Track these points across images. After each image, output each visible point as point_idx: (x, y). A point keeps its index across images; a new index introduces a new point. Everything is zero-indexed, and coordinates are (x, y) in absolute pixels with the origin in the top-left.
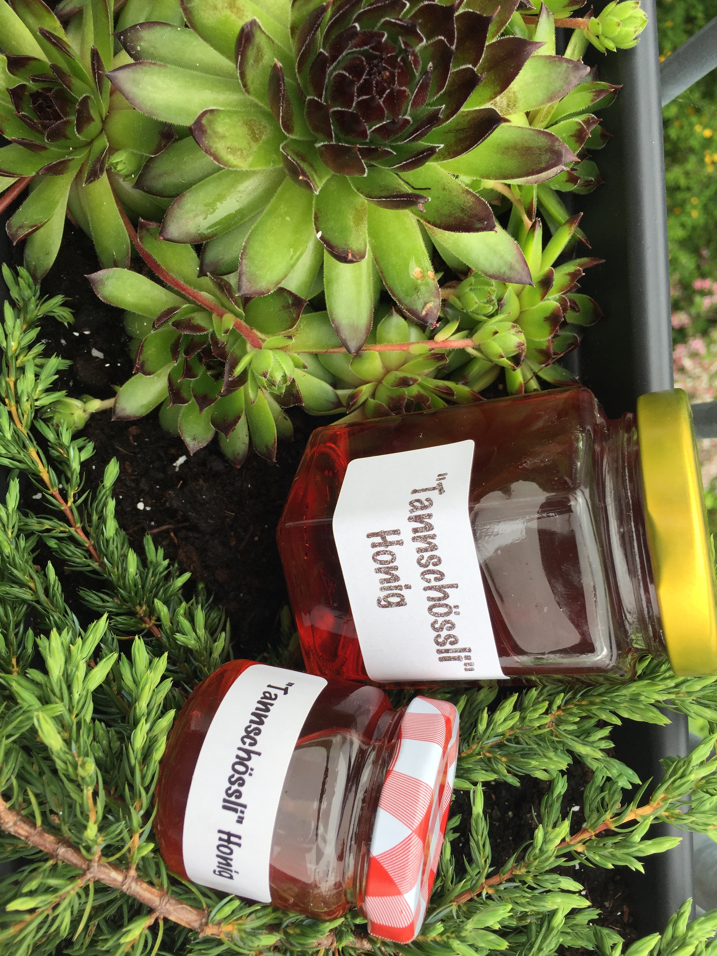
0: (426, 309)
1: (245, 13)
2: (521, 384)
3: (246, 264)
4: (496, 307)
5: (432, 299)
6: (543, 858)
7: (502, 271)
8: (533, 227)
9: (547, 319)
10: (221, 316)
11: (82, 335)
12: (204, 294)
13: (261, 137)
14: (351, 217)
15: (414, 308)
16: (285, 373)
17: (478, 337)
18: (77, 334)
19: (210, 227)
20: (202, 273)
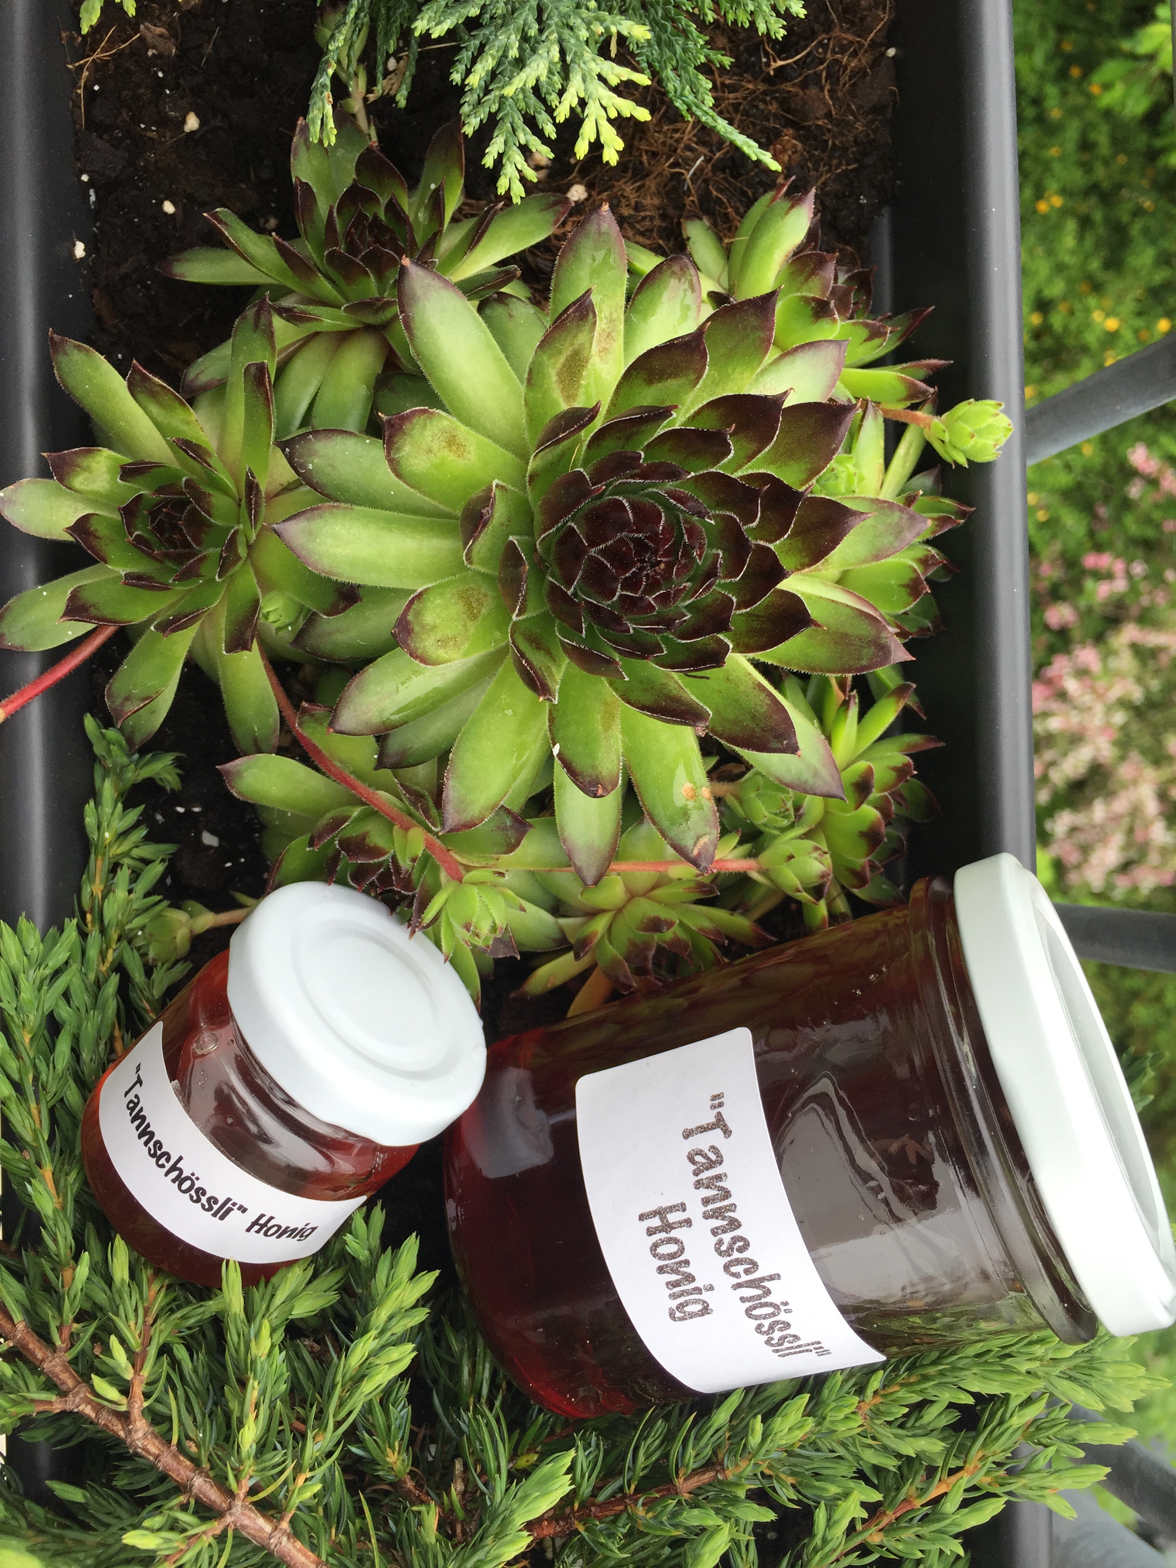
0: (699, 846)
1: (467, 448)
2: (824, 919)
3: (454, 787)
4: (793, 819)
5: (707, 830)
6: (827, 1549)
7: (803, 779)
8: (846, 704)
9: (863, 834)
10: (406, 829)
11: (188, 812)
12: (383, 795)
13: (479, 612)
14: (599, 717)
15: (683, 843)
16: (494, 921)
17: (766, 858)
18: (181, 810)
19: (398, 712)
20: (380, 764)
